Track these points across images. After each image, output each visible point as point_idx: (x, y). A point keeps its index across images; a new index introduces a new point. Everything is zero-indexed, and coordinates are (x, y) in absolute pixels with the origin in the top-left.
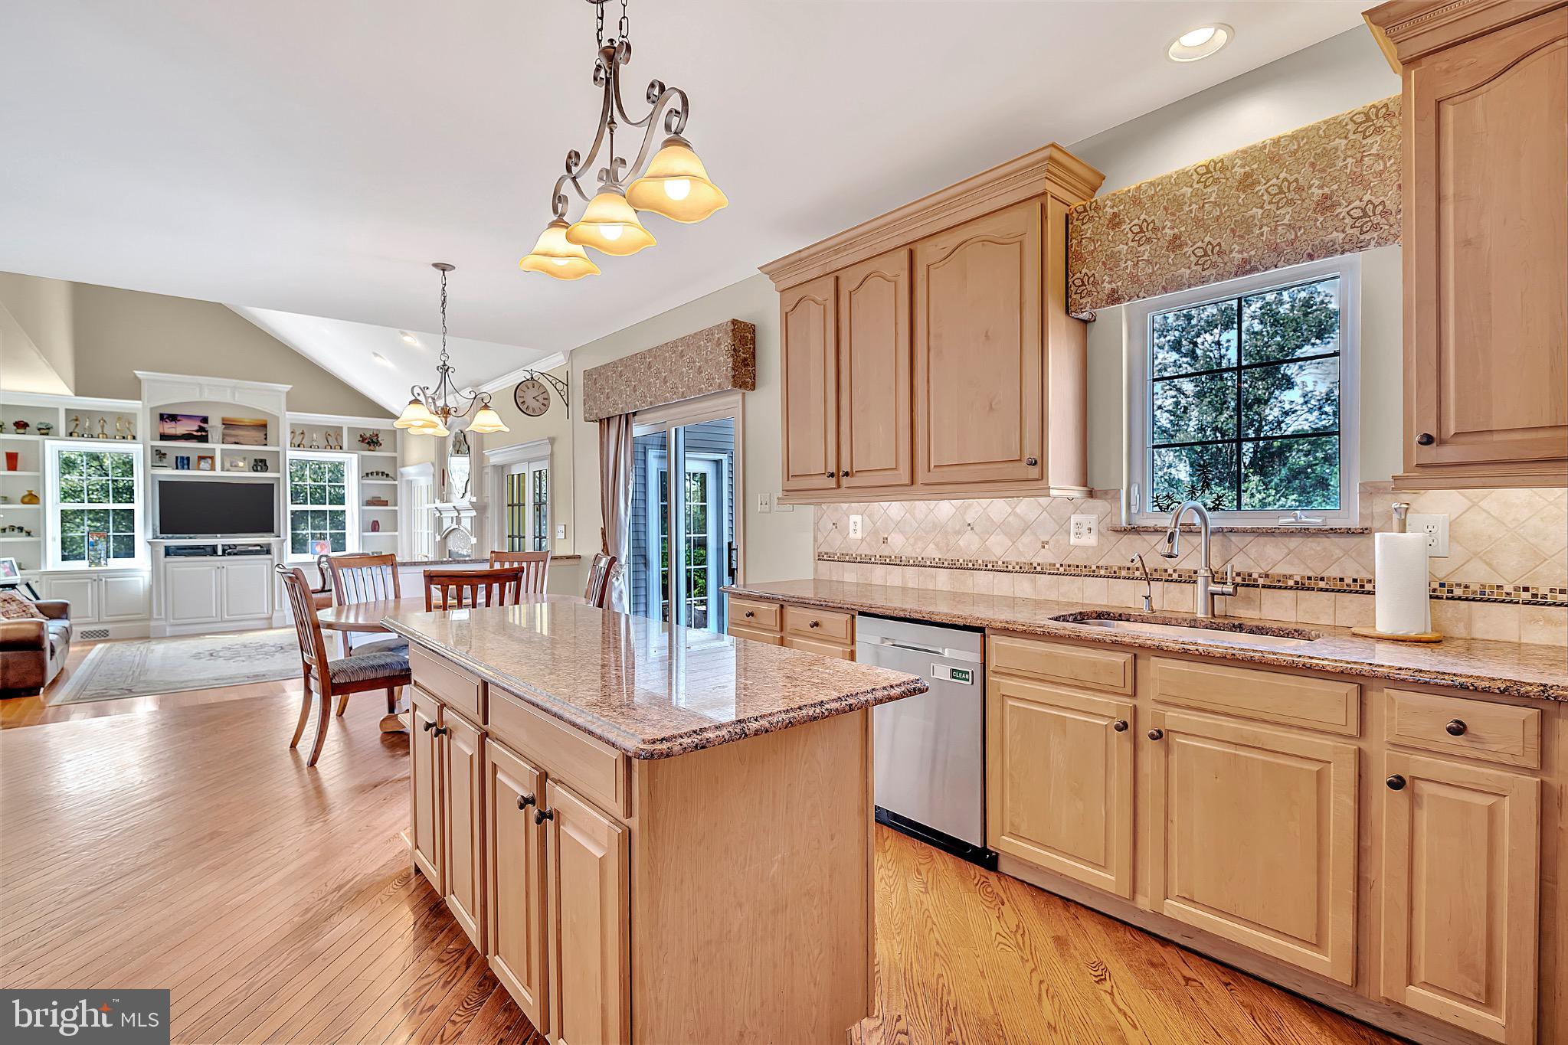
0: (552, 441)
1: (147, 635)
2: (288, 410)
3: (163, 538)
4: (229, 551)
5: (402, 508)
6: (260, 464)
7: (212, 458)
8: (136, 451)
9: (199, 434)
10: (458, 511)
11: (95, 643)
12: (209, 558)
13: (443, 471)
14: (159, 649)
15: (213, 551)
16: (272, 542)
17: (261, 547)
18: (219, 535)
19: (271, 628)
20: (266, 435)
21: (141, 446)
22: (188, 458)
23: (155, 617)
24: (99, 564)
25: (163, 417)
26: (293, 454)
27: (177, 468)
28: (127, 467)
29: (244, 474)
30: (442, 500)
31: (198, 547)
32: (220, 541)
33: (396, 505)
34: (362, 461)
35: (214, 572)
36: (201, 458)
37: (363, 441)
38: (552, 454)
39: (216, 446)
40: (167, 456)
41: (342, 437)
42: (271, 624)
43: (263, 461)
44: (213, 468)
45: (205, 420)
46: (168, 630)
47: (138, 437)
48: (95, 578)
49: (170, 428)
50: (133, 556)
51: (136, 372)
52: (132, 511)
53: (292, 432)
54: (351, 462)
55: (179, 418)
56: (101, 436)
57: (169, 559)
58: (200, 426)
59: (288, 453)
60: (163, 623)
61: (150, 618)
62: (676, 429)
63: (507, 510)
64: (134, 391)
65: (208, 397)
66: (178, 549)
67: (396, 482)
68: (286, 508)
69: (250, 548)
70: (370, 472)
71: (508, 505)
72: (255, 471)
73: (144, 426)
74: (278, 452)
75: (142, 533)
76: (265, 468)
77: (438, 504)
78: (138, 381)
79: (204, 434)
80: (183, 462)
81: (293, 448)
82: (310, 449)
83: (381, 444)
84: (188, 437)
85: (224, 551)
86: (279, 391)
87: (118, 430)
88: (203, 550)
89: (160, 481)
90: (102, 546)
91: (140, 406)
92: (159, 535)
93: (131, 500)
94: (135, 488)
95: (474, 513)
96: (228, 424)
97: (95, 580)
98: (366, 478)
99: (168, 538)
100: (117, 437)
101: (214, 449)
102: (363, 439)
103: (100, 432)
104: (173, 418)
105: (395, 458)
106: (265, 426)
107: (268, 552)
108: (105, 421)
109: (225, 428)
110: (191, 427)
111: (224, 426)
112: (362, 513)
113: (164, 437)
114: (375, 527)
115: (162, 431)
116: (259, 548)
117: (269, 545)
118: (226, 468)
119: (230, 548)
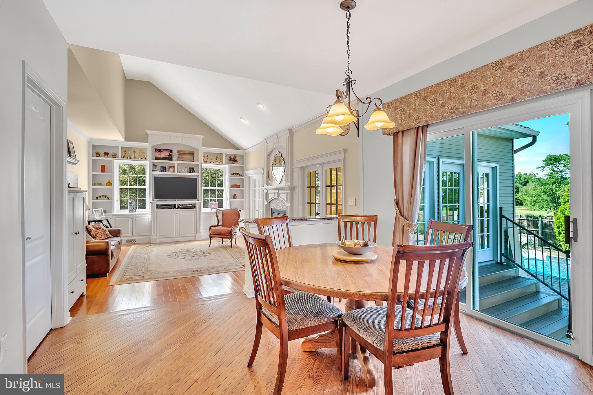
0: (345, 151)
1: (150, 242)
2: (202, 147)
3: (156, 201)
4: (180, 207)
5: (245, 189)
6: (192, 170)
7: (174, 167)
8: (146, 164)
9: (169, 157)
10: (278, 190)
11: (131, 245)
12: (172, 209)
13: (269, 171)
14: (155, 249)
15: (174, 206)
16: (196, 203)
17: (192, 205)
18: (176, 200)
19: (195, 241)
20: (194, 157)
21: (148, 162)
22: (165, 167)
23: (153, 234)
24: (132, 211)
25: (156, 150)
26: (204, 166)
27: (161, 171)
28: (143, 171)
29: (185, 174)
30: (268, 185)
31: (168, 205)
32: (177, 202)
33: (243, 187)
34: (230, 169)
35: (175, 215)
36: (170, 167)
37: (230, 160)
38: (344, 159)
39: (175, 162)
40: (158, 166)
41: (222, 158)
42: (196, 238)
43: (193, 168)
44: (174, 171)
45: (171, 151)
46: (157, 240)
47: (147, 159)
48: (131, 217)
49: (159, 155)
50: (145, 209)
51: (146, 131)
52: (145, 189)
53: (204, 156)
54: (225, 168)
55: (162, 151)
56: (134, 158)
57: (158, 210)
58: (169, 154)
59: (202, 165)
60: (155, 237)
61: (151, 235)
62: (472, 132)
63: (307, 190)
64: (145, 138)
65: (172, 141)
66: (161, 205)
67: (243, 178)
68: (201, 188)
69: (188, 206)
70: (233, 173)
71: (308, 187)
72: (189, 173)
73: (150, 154)
74: (199, 164)
75: (149, 198)
76: (193, 172)
77: (266, 186)
78: (147, 134)
79: (171, 157)
80: (163, 169)
81: (204, 163)
82: (210, 163)
83: (237, 161)
84: (165, 158)
85: (178, 207)
86: (199, 138)
87: (140, 155)
88: (170, 206)
89: (155, 177)
90: (134, 204)
91: (148, 145)
92: (154, 199)
93: (144, 185)
94: (146, 180)
95: (288, 191)
96: (180, 153)
97: (131, 218)
98: (231, 176)
99: (158, 201)
100: (140, 159)
101: (175, 163)
102: (230, 159)
103: (134, 156)
104: (160, 150)
105: (242, 167)
106: (194, 154)
107: (195, 207)
108: (135, 152)
109: (179, 155)
110: (166, 154)
111: (178, 154)
112: (230, 191)
113: (156, 158)
114: (235, 197)
115: (156, 156)
116: (191, 205)
117: (195, 204)
118: (179, 171)
119: (180, 206)
